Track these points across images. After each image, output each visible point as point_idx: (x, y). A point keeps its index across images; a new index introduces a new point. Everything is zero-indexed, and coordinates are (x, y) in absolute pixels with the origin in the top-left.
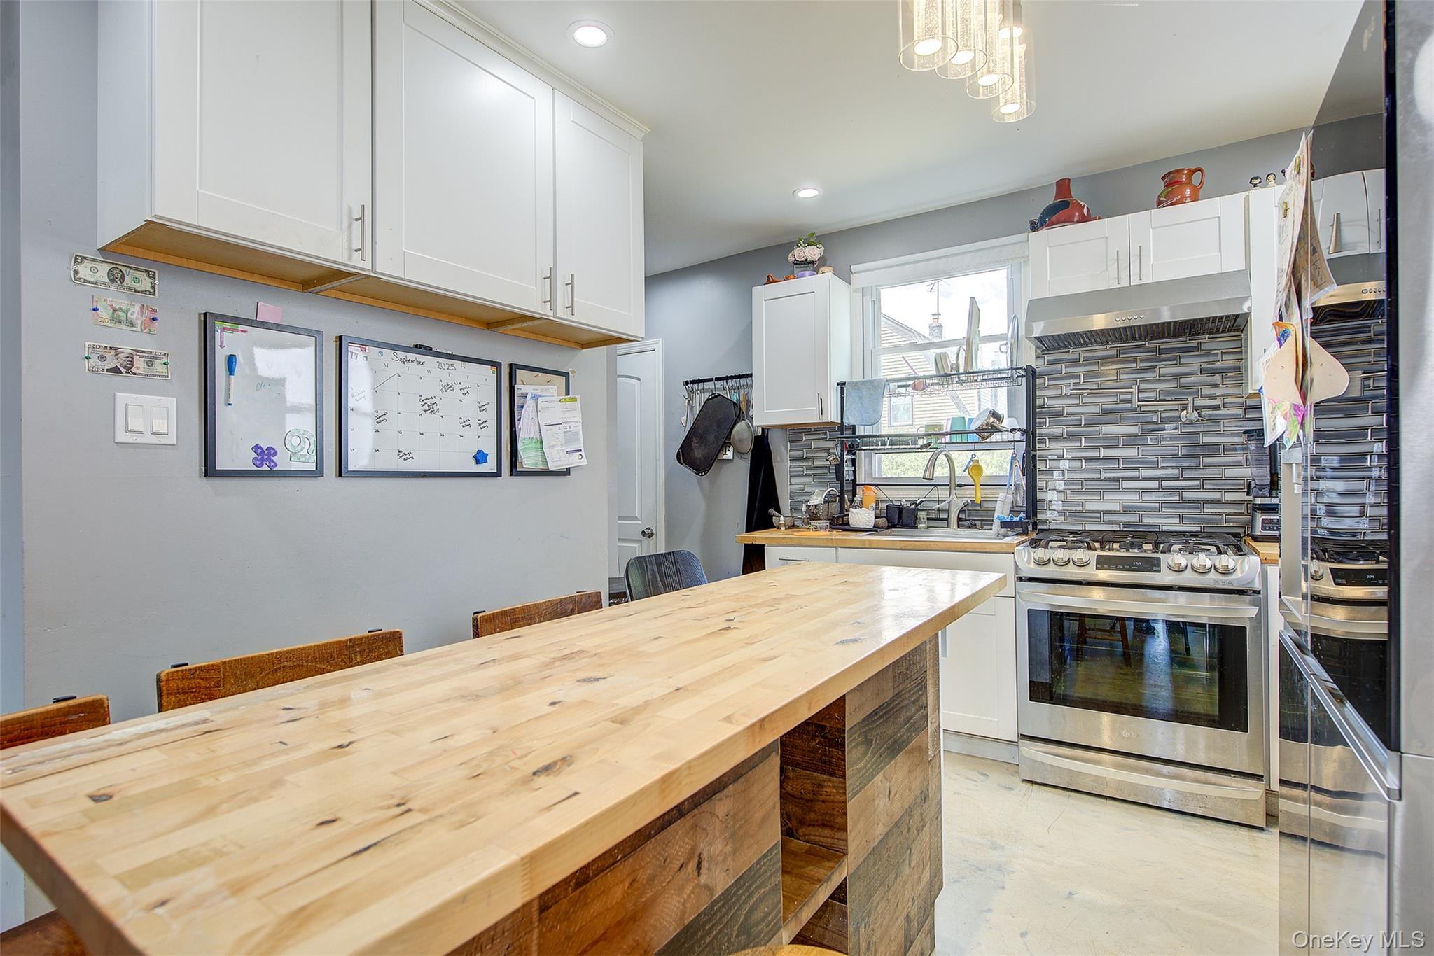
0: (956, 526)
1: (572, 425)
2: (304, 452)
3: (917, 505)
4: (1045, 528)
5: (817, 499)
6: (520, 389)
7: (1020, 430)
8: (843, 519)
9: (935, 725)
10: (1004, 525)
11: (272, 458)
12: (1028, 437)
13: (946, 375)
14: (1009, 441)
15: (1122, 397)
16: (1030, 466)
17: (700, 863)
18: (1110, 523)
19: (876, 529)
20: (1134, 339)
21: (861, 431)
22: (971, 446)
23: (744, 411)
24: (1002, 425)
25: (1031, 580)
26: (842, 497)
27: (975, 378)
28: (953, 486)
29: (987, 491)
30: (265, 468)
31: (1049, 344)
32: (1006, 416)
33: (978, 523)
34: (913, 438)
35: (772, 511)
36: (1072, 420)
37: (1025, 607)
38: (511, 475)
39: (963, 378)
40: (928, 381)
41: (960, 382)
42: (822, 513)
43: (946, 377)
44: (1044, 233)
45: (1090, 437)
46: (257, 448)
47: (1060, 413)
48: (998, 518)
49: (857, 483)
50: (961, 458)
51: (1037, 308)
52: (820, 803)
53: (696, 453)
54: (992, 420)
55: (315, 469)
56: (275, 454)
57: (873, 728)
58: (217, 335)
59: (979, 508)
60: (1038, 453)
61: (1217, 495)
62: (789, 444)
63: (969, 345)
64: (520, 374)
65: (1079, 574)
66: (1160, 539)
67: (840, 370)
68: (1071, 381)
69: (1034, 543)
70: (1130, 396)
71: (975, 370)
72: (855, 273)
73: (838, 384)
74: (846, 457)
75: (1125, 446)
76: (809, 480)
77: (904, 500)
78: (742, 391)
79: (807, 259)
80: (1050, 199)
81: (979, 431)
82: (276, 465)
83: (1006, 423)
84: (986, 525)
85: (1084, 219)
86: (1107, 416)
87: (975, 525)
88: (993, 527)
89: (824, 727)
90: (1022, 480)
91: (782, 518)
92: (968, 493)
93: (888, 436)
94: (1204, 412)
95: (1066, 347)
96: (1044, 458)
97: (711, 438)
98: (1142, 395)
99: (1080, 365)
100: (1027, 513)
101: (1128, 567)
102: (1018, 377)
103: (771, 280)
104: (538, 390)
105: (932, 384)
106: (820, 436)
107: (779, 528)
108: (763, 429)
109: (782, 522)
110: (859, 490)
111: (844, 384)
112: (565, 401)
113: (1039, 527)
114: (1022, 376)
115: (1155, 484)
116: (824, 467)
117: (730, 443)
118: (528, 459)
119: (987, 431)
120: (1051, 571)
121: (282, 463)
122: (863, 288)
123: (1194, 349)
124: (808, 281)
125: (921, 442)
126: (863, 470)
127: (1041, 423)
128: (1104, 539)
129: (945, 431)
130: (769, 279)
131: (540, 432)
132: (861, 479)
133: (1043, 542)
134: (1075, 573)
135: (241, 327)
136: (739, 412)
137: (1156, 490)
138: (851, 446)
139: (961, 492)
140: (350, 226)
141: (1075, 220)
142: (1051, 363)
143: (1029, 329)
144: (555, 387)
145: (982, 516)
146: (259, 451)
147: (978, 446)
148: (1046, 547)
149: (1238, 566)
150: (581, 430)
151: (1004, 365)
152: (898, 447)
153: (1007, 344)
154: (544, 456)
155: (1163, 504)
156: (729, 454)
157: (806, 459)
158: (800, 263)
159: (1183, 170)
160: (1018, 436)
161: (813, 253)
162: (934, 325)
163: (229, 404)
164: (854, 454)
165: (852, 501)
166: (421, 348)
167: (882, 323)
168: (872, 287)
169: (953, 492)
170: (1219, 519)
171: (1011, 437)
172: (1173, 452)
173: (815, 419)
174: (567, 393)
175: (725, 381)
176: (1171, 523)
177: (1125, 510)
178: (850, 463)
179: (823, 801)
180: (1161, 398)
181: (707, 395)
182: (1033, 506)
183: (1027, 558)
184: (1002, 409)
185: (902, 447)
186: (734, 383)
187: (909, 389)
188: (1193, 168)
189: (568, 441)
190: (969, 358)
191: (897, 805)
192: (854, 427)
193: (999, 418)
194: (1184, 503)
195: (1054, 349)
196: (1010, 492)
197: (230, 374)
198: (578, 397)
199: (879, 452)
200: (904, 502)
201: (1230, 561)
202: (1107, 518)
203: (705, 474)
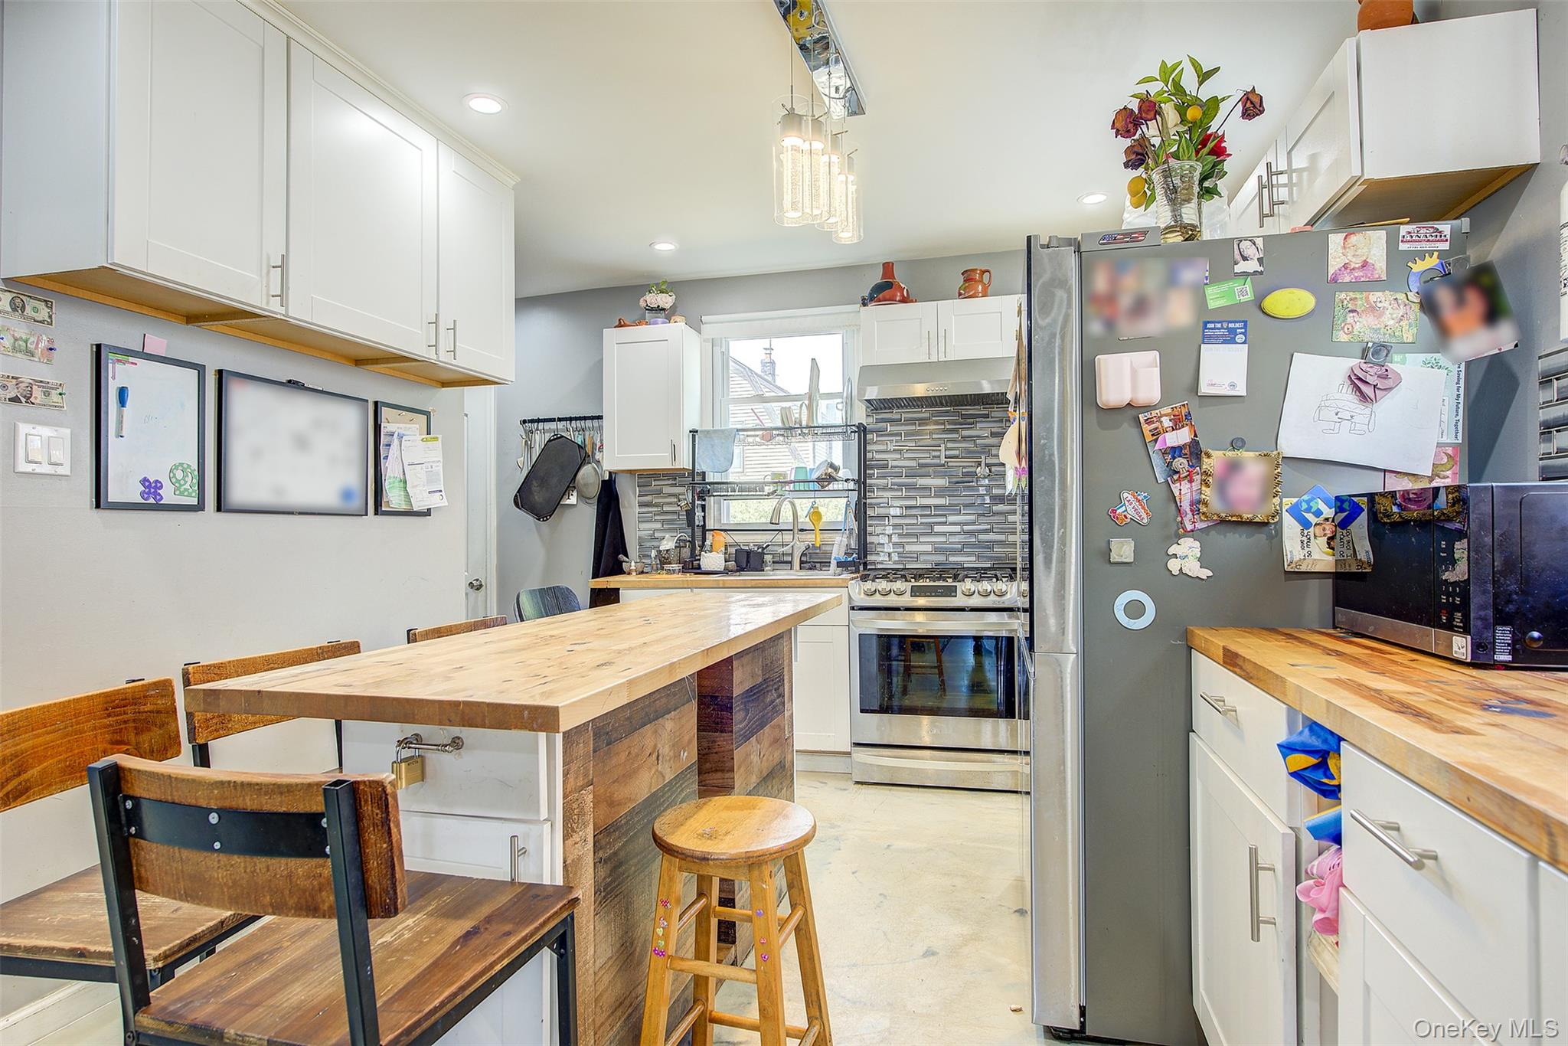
0: (798, 568)
1: (434, 465)
2: (187, 486)
3: (763, 549)
4: (874, 567)
5: (668, 544)
6: (386, 427)
7: (853, 480)
8: (693, 563)
9: (790, 712)
10: (840, 564)
11: (159, 491)
12: (860, 487)
13: (791, 428)
14: (844, 490)
15: (934, 453)
16: (861, 512)
17: (658, 756)
18: (925, 562)
19: (726, 571)
20: (942, 405)
21: (710, 478)
22: (812, 494)
23: (590, 454)
24: (839, 475)
25: (862, 609)
26: (692, 543)
27: (816, 432)
28: (796, 530)
29: (825, 536)
30: (152, 501)
31: (878, 406)
32: (841, 467)
33: (818, 565)
34: (761, 485)
35: (621, 557)
36: (896, 473)
37: (857, 631)
38: (376, 514)
39: (806, 431)
40: (774, 432)
41: (803, 434)
42: (673, 557)
43: (789, 430)
44: (872, 308)
45: (909, 487)
46: (145, 481)
47: (887, 466)
48: (835, 558)
49: (707, 528)
50: (804, 506)
51: (869, 373)
52: (714, 755)
53: (536, 497)
54: (830, 470)
55: (196, 503)
56: (161, 487)
57: (749, 701)
58: (110, 365)
59: (818, 551)
60: (868, 501)
61: (1002, 537)
62: (637, 489)
63: (811, 398)
64: (385, 412)
65: (899, 601)
66: (958, 573)
67: (692, 419)
68: (894, 438)
69: (864, 578)
70: (939, 453)
71: (816, 425)
72: (705, 323)
73: (690, 432)
74: (697, 502)
75: (936, 496)
76: (658, 526)
77: (752, 544)
78: (587, 433)
79: (659, 306)
80: (877, 278)
81: (819, 480)
82: (162, 498)
83: (841, 474)
84: (823, 566)
85: (904, 300)
86: (922, 470)
87: (815, 566)
88: (831, 568)
89: (717, 697)
90: (855, 525)
91: (633, 564)
92: (809, 538)
93: (737, 483)
94: (994, 469)
95: (890, 408)
96: (872, 506)
97: (554, 481)
98: (947, 453)
99: (902, 424)
100: (858, 554)
101: (933, 594)
102: (852, 432)
103: (622, 323)
104: (401, 428)
105: (778, 435)
106: (670, 482)
107: (629, 574)
108: (610, 473)
109: (633, 568)
110: (709, 535)
111: (697, 432)
112: (427, 441)
113: (868, 567)
114: (855, 432)
115: (957, 529)
116: (674, 513)
117: (575, 487)
118: (393, 498)
119: (827, 479)
120: (878, 601)
121: (168, 496)
122: (713, 339)
123: (987, 416)
124: (659, 329)
125: (768, 489)
126: (712, 515)
127: (871, 474)
128: (919, 575)
129: (789, 479)
130: (620, 323)
131: (404, 471)
132: (710, 525)
133: (871, 577)
134: (896, 601)
135: (131, 359)
136: (584, 456)
137: (959, 534)
138: (702, 491)
139: (803, 536)
140: (268, 272)
141: (898, 299)
142: (878, 421)
143: (862, 391)
144: (418, 426)
145: (819, 558)
146: (147, 484)
147: (818, 494)
148: (873, 581)
149: (1009, 590)
150: (441, 470)
151: (839, 421)
152: (747, 493)
153: (842, 402)
154: (407, 495)
155: (965, 545)
156: (573, 499)
157: (657, 505)
158: (652, 309)
159: (976, 269)
160: (851, 485)
161: (666, 301)
162: (766, 361)
163: (121, 437)
164: (704, 500)
165: (702, 546)
166: (294, 383)
167: (731, 368)
168: (721, 339)
169: (796, 536)
170: (1004, 557)
171: (846, 486)
172: (971, 502)
173: (667, 464)
174: (429, 433)
175: (568, 422)
176: (969, 561)
177: (937, 551)
178: (700, 509)
179: (716, 753)
180: (963, 455)
181: (548, 436)
182: (864, 548)
183: (858, 590)
184: (838, 461)
185: (750, 493)
186: (579, 425)
187: (758, 439)
188: (983, 269)
189: (429, 482)
190: (811, 413)
191: (765, 764)
192: (704, 473)
193: (836, 469)
194: (980, 544)
195: (881, 409)
196: (845, 536)
197: (123, 406)
198: (440, 436)
199: (728, 498)
200: (752, 547)
201: (1004, 585)
202: (922, 558)
203: (547, 519)
